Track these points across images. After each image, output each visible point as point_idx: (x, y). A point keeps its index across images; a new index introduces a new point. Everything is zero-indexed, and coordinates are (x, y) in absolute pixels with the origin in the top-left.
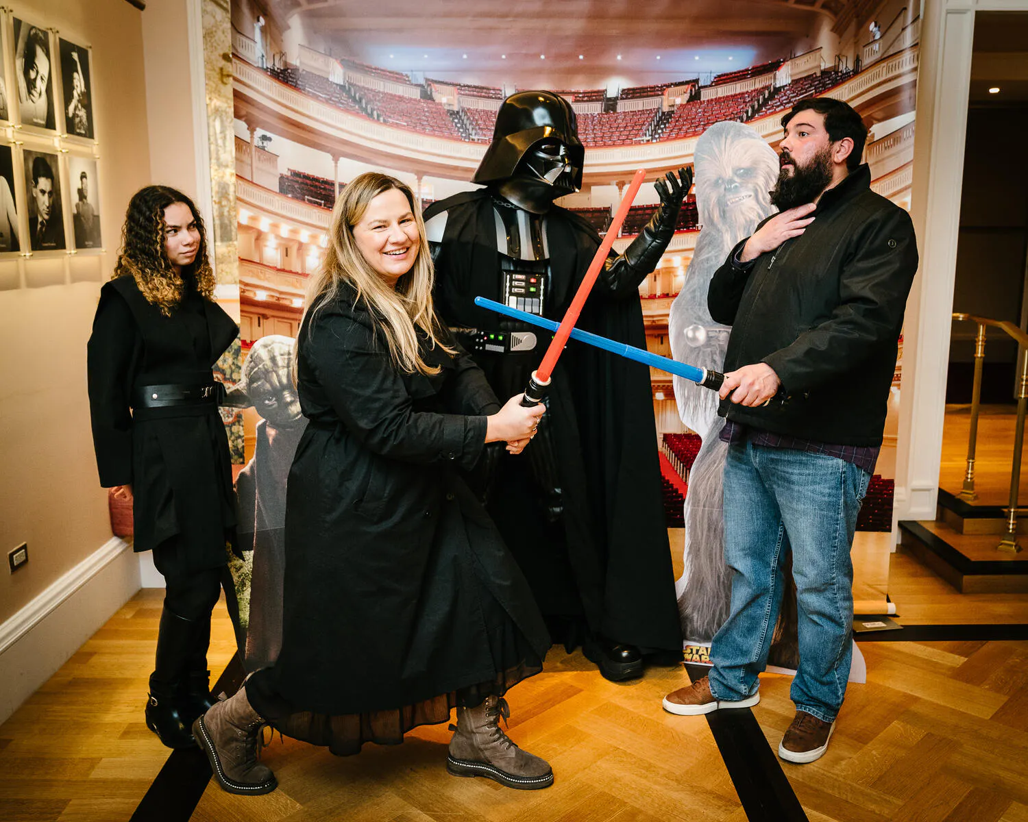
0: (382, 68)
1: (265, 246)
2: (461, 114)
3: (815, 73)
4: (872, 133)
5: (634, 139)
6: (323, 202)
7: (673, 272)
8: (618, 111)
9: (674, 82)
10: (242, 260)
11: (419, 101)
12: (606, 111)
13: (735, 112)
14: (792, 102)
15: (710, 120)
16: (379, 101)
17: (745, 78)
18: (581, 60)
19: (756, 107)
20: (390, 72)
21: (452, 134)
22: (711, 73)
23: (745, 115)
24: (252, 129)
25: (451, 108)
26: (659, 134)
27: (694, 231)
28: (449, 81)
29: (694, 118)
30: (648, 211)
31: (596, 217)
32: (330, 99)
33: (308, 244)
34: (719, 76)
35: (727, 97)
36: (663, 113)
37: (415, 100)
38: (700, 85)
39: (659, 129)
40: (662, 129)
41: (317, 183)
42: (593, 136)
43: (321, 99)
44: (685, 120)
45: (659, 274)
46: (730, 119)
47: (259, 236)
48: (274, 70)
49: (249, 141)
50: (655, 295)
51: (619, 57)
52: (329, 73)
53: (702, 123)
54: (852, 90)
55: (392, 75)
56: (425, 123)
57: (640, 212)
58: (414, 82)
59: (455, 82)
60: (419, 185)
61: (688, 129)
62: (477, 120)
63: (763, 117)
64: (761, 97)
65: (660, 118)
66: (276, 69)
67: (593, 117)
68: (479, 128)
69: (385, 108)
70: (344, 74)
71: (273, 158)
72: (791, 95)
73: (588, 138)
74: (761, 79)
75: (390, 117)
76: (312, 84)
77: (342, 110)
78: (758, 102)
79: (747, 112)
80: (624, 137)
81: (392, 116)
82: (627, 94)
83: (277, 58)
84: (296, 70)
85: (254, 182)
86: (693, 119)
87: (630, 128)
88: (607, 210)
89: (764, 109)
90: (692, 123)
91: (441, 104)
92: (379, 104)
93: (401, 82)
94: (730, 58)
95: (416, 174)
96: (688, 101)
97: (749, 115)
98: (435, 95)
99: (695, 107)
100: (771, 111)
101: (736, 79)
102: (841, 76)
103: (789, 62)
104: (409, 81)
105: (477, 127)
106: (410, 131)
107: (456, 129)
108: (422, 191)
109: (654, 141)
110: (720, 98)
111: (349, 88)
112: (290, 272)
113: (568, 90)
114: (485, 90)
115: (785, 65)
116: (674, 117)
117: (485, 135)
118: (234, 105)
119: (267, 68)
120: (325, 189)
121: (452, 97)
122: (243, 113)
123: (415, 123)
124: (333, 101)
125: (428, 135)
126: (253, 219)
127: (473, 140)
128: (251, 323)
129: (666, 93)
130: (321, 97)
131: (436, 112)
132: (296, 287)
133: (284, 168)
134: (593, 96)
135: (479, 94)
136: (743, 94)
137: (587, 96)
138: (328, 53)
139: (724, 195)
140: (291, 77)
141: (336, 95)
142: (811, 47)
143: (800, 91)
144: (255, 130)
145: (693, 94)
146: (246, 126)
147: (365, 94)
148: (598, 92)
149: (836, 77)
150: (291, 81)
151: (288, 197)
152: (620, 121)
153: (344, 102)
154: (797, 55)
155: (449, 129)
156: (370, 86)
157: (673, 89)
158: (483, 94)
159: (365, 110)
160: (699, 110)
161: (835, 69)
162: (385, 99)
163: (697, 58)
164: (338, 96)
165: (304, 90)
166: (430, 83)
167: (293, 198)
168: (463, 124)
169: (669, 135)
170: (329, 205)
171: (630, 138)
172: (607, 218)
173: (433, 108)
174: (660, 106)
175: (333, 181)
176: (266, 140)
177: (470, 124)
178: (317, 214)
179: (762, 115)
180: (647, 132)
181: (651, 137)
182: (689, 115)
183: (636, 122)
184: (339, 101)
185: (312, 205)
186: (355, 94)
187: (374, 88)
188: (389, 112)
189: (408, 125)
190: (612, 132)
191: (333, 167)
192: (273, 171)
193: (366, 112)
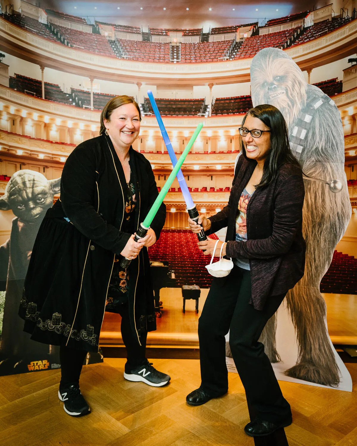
0: (69, 14)
2: (116, 42)
3: (328, 19)
5: (219, 58)
6: (35, 93)
8: (209, 41)
9: (243, 24)
11: (92, 34)
12: (203, 41)
13: (280, 42)
14: (314, 37)
16: (68, 34)
17: (287, 22)
18: (188, 11)
19: (293, 39)
20: (74, 17)
21: (111, 54)
22: (265, 19)
23: (286, 44)
25: (110, 39)
28: (109, 23)
30: (228, 101)
31: (196, 104)
33: (25, 118)
34: (270, 21)
35: (275, 33)
36: (237, 43)
37: (89, 34)
38: (259, 26)
39: (234, 52)
40: (236, 52)
41: (31, 82)
42: (194, 56)
45: (233, 138)
46: (277, 47)
48: (6, 15)
50: (231, 151)
51: (210, 9)
52: (38, 17)
53: (260, 49)
54: (351, 29)
55: (76, 19)
56: (95, 47)
57: (222, 102)
58: (88, 23)
59: (113, 23)
60: (92, 84)
61: (252, 52)
62: (126, 46)
63: (296, 45)
64: (295, 33)
65: (235, 46)
66: (7, 14)
67: (194, 44)
68: (127, 51)
69: (71, 38)
70: (48, 18)
71: (5, 67)
72: (314, 32)
73: (191, 58)
74: (295, 22)
75: (74, 44)
78: (294, 36)
79: (287, 43)
80: (213, 57)
81: (76, 43)
82: (215, 31)
83: (8, 8)
84: (19, 15)
86: (254, 46)
87: (216, 52)
88: (203, 101)
89: (297, 41)
90: (254, 49)
91: (104, 36)
92: (68, 36)
93: (80, 23)
94: (277, 10)
95: (90, 78)
96: (252, 36)
97: (288, 44)
98: (101, 31)
99: (256, 40)
100: (301, 42)
101: (281, 22)
102: (344, 21)
103: (312, 13)
104: (86, 22)
105: (126, 51)
106: (87, 52)
107: (114, 51)
108: (93, 88)
109: (231, 59)
110: (271, 34)
111: (51, 26)
112: (16, 134)
113: (179, 28)
114: (130, 29)
115: (310, 15)
116: (243, 46)
117: (130, 55)
119: (2, 14)
120: (36, 86)
121: (111, 33)
123: (89, 48)
124: (41, 34)
125: (98, 55)
127: (123, 58)
129: (238, 31)
130: (34, 32)
131: (101, 41)
132: (19, 143)
133: (11, 73)
134: (195, 32)
135: (127, 31)
136: (284, 31)
137: (191, 33)
138: (38, 5)
139: (268, 93)
140: (16, 20)
141: (42, 30)
142: (326, 3)
143: (319, 30)
145: (255, 31)
147: (60, 30)
148: (198, 30)
149: (341, 22)
150: (16, 22)
151: (14, 90)
152: (211, 47)
154: (317, 8)
155: (109, 51)
156: (63, 26)
157: (242, 28)
158: (130, 31)
159: (60, 39)
160: (258, 41)
161: (341, 17)
162: (71, 33)
163: (257, 10)
164: (44, 31)
165: (24, 28)
166: (98, 24)
167: (17, 91)
168: (117, 48)
169: (240, 56)
170: (38, 95)
171: (216, 57)
172: (203, 105)
173: (100, 39)
174: (235, 39)
175: (41, 81)
176: (2, 57)
177: (121, 49)
178: (32, 100)
179: (296, 44)
180: (227, 54)
181: (229, 57)
182: (252, 44)
183: (220, 48)
184: (45, 34)
185: (29, 95)
186: (54, 30)
187: (65, 27)
188: (74, 41)
189: (85, 49)
190: (206, 54)
191: (41, 73)
192: (5, 74)
193: (61, 41)
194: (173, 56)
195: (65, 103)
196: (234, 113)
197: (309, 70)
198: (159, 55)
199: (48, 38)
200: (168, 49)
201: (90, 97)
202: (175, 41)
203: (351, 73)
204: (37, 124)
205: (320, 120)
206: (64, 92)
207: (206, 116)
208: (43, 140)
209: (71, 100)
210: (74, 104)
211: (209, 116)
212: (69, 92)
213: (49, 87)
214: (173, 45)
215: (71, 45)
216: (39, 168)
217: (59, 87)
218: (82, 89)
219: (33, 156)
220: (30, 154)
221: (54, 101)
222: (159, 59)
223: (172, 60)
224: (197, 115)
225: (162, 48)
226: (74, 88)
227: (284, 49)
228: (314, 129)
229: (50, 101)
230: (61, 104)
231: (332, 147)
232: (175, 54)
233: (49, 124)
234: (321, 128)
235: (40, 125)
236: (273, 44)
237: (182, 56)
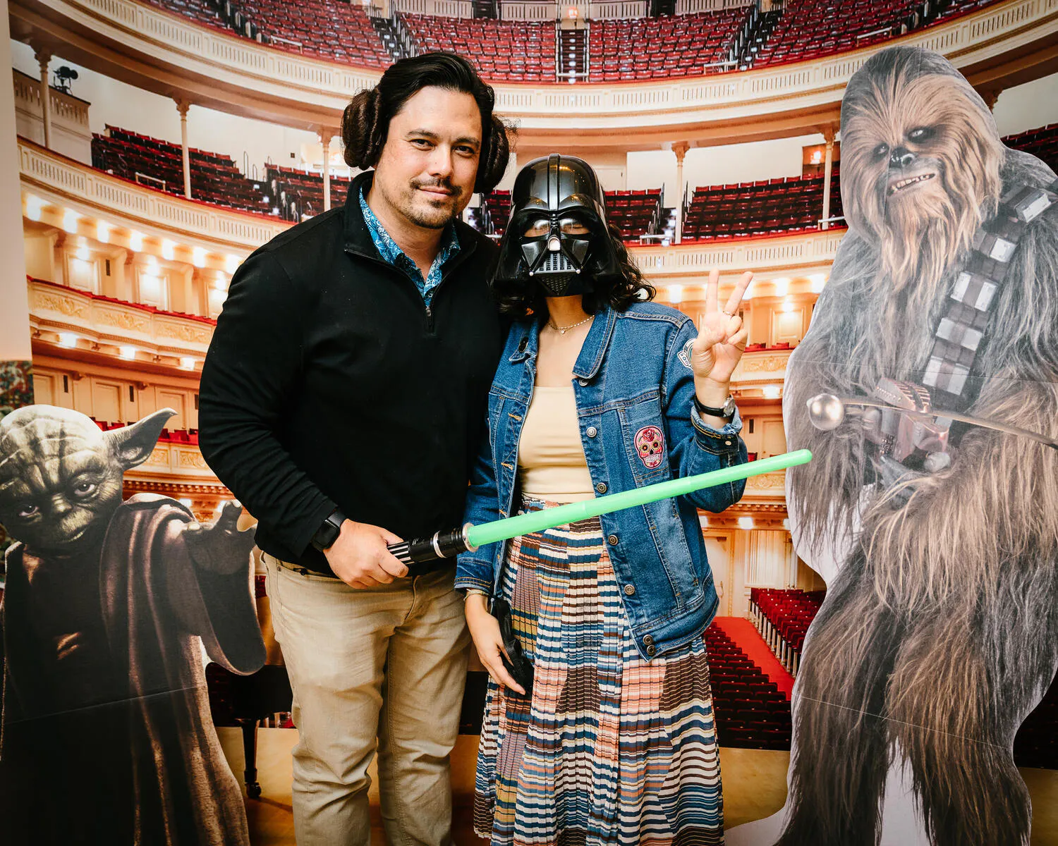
1: (72, 257)
2: (395, 25)
5: (705, 66)
6: (164, 182)
7: (774, 306)
8: (678, 14)
10: (31, 279)
11: (323, 3)
12: (656, 14)
13: (898, 10)
15: (849, 26)
16: (254, 4)
21: (379, 61)
23: (916, 14)
24: (43, 59)
25: (377, 14)
26: (752, 55)
27: (815, 231)
29: (820, 24)
30: (731, 197)
31: (633, 208)
32: (172, 3)
33: (140, 253)
36: (761, 15)
37: (316, 2)
39: (752, 46)
40: (758, 46)
41: (153, 150)
42: (631, 60)
43: (155, 2)
44: (802, 28)
45: (748, 309)
47: (62, 241)
49: (39, 78)
53: (834, 32)
56: (334, 42)
57: (716, 198)
60: (325, 152)
61: (808, 43)
62: (423, 36)
63: (951, 18)
65: (756, 24)
67: (631, 24)
69: (264, 17)
71: (80, 107)
73: (622, 65)
75: (273, 33)
77: (192, 21)
79: (921, 10)
80: (686, 63)
81: (277, 30)
85: (51, 147)
86: (817, 25)
87: (699, 46)
88: (656, 195)
89: (953, 4)
90: (816, 33)
91: (359, 8)
92: (254, 10)
95: (319, 134)
97: (925, 15)
99: (821, 4)
100: (967, 6)
106: (308, 57)
107: (388, 51)
108: (330, 163)
109: (744, 68)
112: (115, 301)
116: (782, 23)
118: (10, 15)
120: (166, 160)
122: (27, 29)
123: (315, 43)
125: (341, 63)
126: (51, 211)
128: (53, 386)
131: (352, 23)
132: (123, 326)
133: (97, 124)
139: (888, 175)
144: (50, 60)
146: (33, 53)
151: (107, 174)
152: (680, 32)
153: (193, 6)
155: (375, 53)
159: (231, 20)
160: (830, 9)
162: (263, 1)
167: (114, 176)
168: (399, 43)
169: (771, 57)
170: (175, 188)
171: (699, 63)
172: (655, 208)
173: (346, 14)
174: (755, 3)
175: (180, 146)
176: (68, 77)
177: (411, 43)
178: (156, 203)
179: (950, 15)
180: (731, 51)
181: (737, 61)
182: (809, 18)
183: (710, 34)
185: (147, 188)
188: (271, 25)
189: (304, 46)
190: (666, 53)
191: (180, 122)
192: (81, 129)
193: (233, 25)
194: (566, 62)
195: (250, 209)
196: (750, 232)
197: (989, 94)
198: (524, 59)
199: (197, 18)
200: (551, 38)
201: (321, 191)
202: (571, 17)
204: (174, 272)
205: (1039, 254)
206: (246, 177)
207: (665, 243)
208: (191, 317)
209: (266, 200)
210: (276, 211)
211: (674, 240)
212: (261, 176)
213: (201, 163)
214: (564, 26)
215: (263, 36)
216: (183, 396)
217: (231, 163)
218: (299, 167)
219: (164, 363)
220: (158, 358)
221: (219, 203)
222: (522, 74)
223: (563, 74)
224: (638, 238)
225: (534, 37)
226: (274, 163)
227: (912, 31)
228: (1021, 281)
229: (208, 205)
230: (239, 212)
232: (572, 56)
233: (206, 270)
234: (1041, 278)
235: (182, 275)
236: (876, 17)
237: (593, 61)
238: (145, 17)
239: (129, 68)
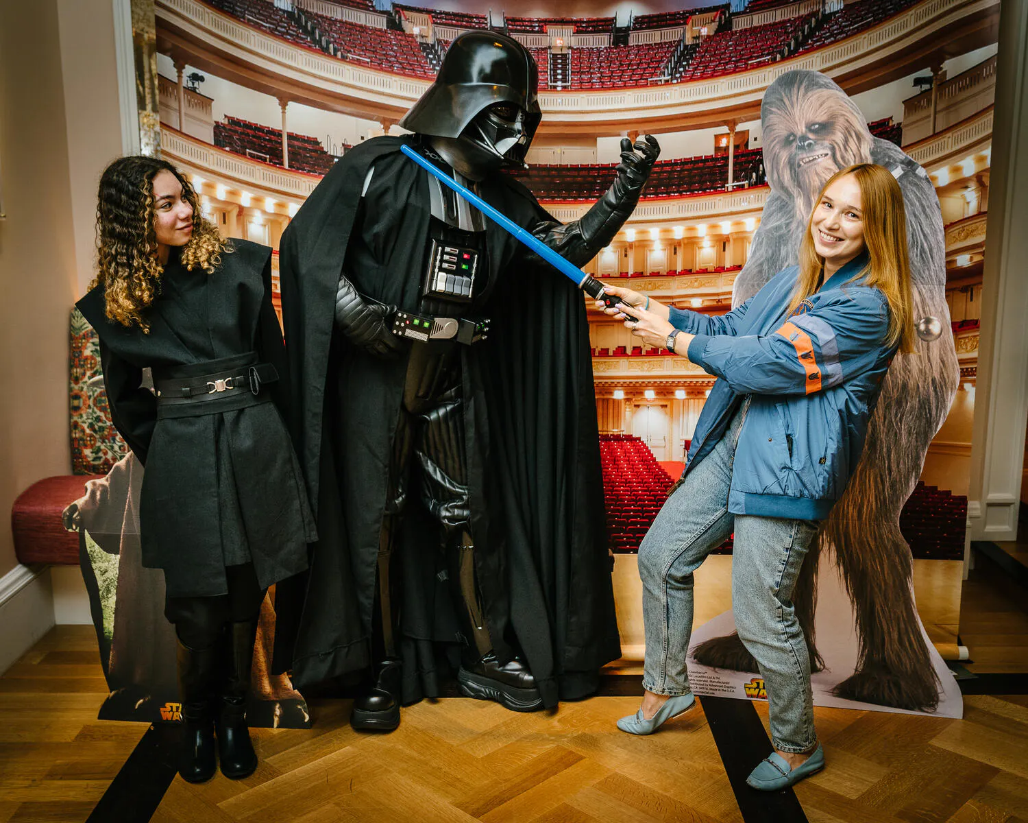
2: (436, 48)
4: (943, 70)
6: (268, 156)
7: (697, 243)
11: (386, 31)
16: (335, 32)
19: (801, 38)
21: (426, 73)
23: (787, 48)
25: (424, 40)
27: (724, 192)
28: (422, 7)
32: (276, 30)
37: (380, 30)
41: (260, 133)
43: (264, 28)
44: (713, 56)
49: (176, 80)
56: (393, 59)
58: (378, 9)
59: (429, 8)
63: (808, 51)
64: (807, 26)
69: (343, 40)
71: (206, 102)
72: (844, 24)
75: (350, 52)
76: (253, 10)
77: (292, 43)
78: (803, 32)
79: (789, 45)
81: (352, 50)
85: (183, 130)
89: (810, 42)
91: (412, 36)
92: (335, 36)
93: (362, 9)
95: (381, 123)
97: (792, 49)
98: (406, 25)
100: (818, 44)
104: (373, 7)
106: (375, 69)
107: (432, 67)
111: (299, 16)
113: (567, 17)
114: (466, 19)
118: (156, 36)
120: (270, 140)
121: (425, 28)
122: (168, 45)
123: (380, 60)
124: (279, 31)
125: (398, 74)
130: (265, 27)
131: (406, 46)
133: (219, 114)
134: (600, 26)
135: (459, 23)
137: (592, 26)
139: (797, 154)
140: (228, 2)
141: (280, 24)
143: (855, 18)
144: (184, 67)
146: (172, 62)
147: (320, 24)
148: (607, 20)
150: (226, 7)
151: (225, 151)
153: (292, 32)
155: (422, 67)
156: (325, 14)
158: (464, 23)
159: (319, 43)
162: (343, 30)
164: (286, 25)
166: (398, 9)
167: (230, 152)
169: (703, 73)
170: (276, 161)
173: (402, 40)
175: (281, 131)
176: (196, 80)
178: (262, 171)
184: (287, 31)
185: (255, 161)
186: (306, 22)
187: (329, 16)
188: (348, 46)
189: (371, 62)
190: (633, 70)
191: (281, 114)
192: (205, 118)
193: (321, 45)
196: (692, 192)
199: (294, 39)
202: (559, 45)
203: (919, 107)
206: (329, 153)
213: (297, 143)
215: (342, 54)
217: (318, 143)
221: (309, 171)
226: (349, 143)
229: (301, 173)
231: (921, 255)
237: (574, 75)
238: (256, 39)
239: (244, 75)
